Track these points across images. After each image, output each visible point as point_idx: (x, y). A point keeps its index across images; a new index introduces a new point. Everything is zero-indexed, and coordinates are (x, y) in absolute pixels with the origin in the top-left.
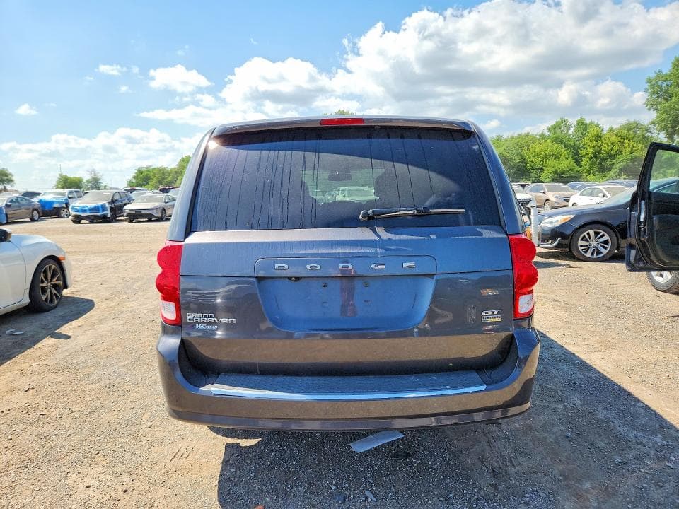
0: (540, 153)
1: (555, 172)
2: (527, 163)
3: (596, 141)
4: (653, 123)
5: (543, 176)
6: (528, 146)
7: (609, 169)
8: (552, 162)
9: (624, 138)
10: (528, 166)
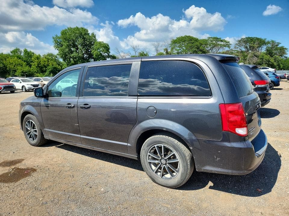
0: (12, 63)
1: (23, 72)
2: (7, 67)
3: (37, 59)
4: (58, 55)
5: (17, 74)
6: (6, 59)
7: (45, 71)
8: (19, 68)
9: (48, 59)
10: (8, 69)
